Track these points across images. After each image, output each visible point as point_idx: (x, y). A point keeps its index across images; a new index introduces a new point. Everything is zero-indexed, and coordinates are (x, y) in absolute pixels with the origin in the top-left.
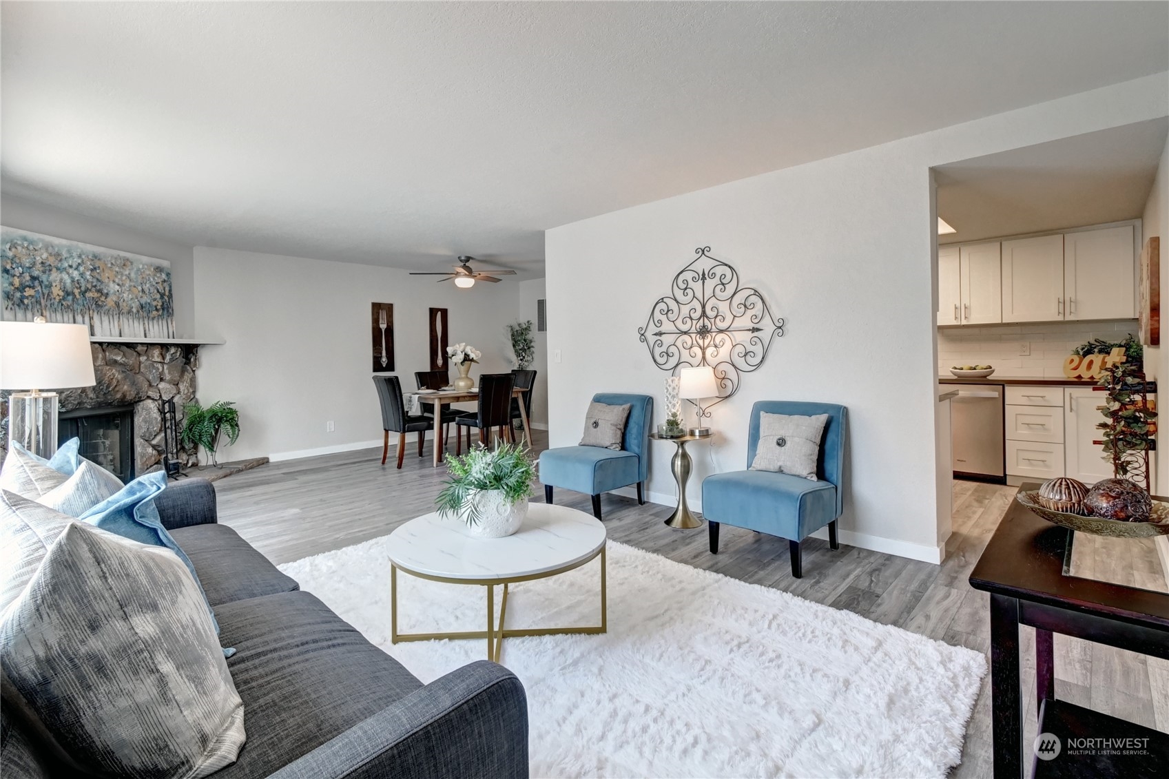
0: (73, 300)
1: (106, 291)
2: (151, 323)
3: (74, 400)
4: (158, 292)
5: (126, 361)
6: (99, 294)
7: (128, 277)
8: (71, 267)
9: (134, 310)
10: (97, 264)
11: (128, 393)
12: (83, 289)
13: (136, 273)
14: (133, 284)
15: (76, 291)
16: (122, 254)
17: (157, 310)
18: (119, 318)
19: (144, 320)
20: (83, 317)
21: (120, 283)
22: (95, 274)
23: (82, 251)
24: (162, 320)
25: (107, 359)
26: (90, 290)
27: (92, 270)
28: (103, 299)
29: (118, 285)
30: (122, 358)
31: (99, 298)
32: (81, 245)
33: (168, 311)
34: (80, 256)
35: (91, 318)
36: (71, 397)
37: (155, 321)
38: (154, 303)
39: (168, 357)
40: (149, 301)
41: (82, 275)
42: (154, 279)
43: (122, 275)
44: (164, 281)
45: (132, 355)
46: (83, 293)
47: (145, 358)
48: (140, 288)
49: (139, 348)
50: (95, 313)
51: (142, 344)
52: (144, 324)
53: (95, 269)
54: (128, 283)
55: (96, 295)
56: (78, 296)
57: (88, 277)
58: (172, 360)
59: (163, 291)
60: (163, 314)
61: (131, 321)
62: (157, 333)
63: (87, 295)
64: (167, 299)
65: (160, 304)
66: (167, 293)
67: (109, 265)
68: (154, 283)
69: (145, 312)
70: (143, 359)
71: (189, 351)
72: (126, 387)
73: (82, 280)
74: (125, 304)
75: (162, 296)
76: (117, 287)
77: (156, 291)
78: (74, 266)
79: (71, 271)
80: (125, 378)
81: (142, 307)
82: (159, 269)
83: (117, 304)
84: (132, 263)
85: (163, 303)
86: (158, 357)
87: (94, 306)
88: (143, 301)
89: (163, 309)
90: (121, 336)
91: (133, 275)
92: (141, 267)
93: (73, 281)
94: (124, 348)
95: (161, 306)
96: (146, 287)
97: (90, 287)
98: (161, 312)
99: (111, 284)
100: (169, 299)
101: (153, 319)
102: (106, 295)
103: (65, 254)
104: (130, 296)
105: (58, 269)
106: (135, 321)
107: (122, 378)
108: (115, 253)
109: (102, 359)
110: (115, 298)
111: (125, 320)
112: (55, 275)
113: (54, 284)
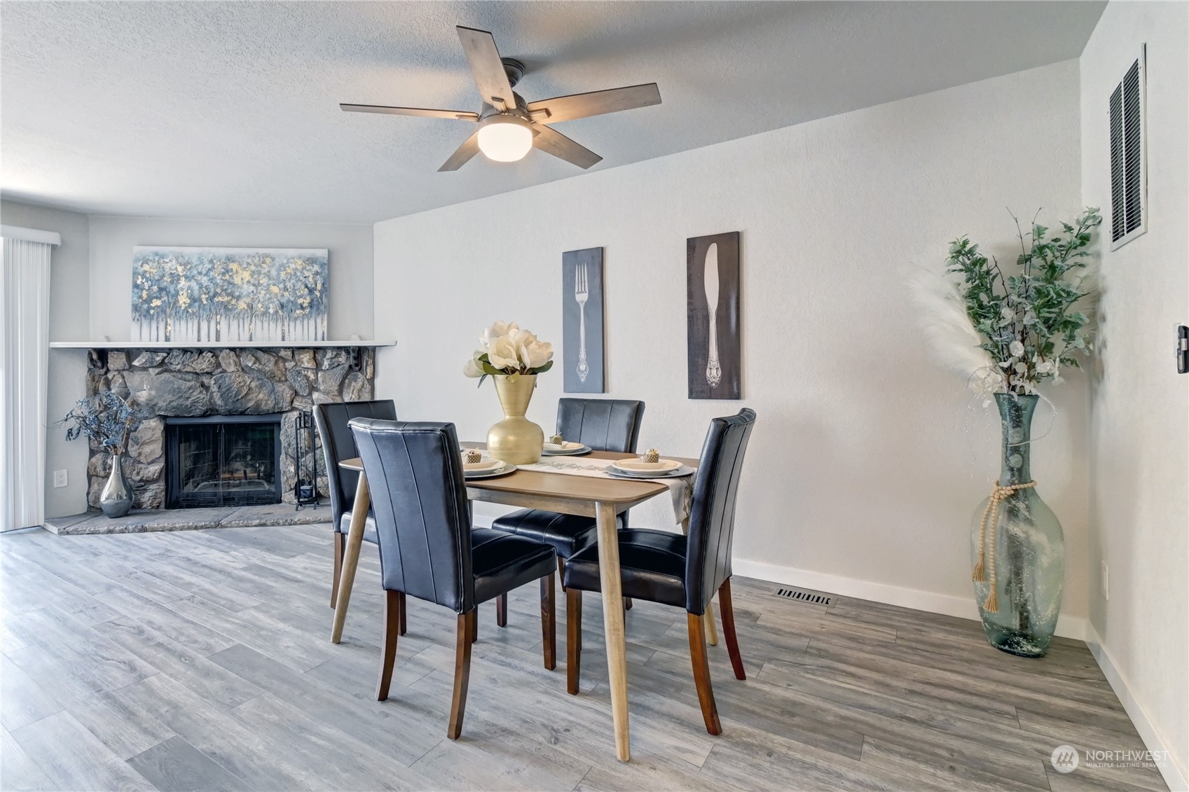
0: (199, 307)
1: (237, 294)
2: (292, 324)
3: (202, 406)
4: (306, 287)
5: (260, 367)
6: (230, 298)
7: (268, 275)
8: (200, 273)
9: (271, 311)
10: (231, 266)
11: (264, 403)
12: (211, 294)
13: (279, 270)
14: (271, 282)
15: (204, 297)
16: (261, 251)
17: (302, 308)
18: (251, 321)
19: (283, 322)
20: (209, 322)
21: (256, 283)
22: (227, 277)
23: (214, 256)
24: (309, 320)
25: (243, 364)
26: (220, 294)
27: (223, 274)
28: (234, 302)
29: (254, 285)
30: (254, 363)
31: (229, 302)
32: (213, 250)
33: (318, 309)
34: (211, 261)
35: (218, 323)
36: (197, 402)
37: (298, 322)
38: (300, 301)
39: (326, 364)
40: (292, 299)
41: (211, 280)
42: (302, 272)
43: (259, 273)
44: (317, 273)
45: (269, 361)
46: (211, 299)
47: (293, 364)
48: (281, 286)
49: (282, 353)
50: (223, 318)
51: (286, 348)
52: (283, 325)
53: (227, 271)
54: (264, 281)
55: (226, 299)
56: (205, 302)
57: (218, 281)
58: (332, 367)
59: (314, 286)
60: (310, 313)
61: (266, 324)
62: (303, 333)
63: (216, 299)
64: (318, 294)
65: (308, 300)
66: (319, 287)
67: (245, 266)
68: (301, 278)
69: (286, 309)
70: (290, 365)
71: (360, 357)
72: (261, 396)
73: (212, 285)
74: (260, 305)
75: (311, 291)
76: (252, 288)
77: (303, 287)
78: (204, 272)
79: (199, 278)
80: (261, 387)
81: (282, 306)
82: (312, 261)
83: (251, 307)
84: (273, 259)
85: (312, 300)
86: (309, 363)
87: (222, 310)
88: (284, 300)
89: (311, 307)
90: (251, 340)
91: (274, 273)
92: (285, 261)
93: (201, 287)
94: (260, 354)
95: (309, 303)
96: (289, 285)
97: (219, 290)
98: (307, 311)
99: (245, 286)
100: (321, 295)
101: (296, 319)
102: (238, 298)
103: (195, 261)
104: (268, 296)
105: (186, 277)
106: (271, 323)
107: (256, 386)
108: (252, 251)
109: (236, 365)
110: (248, 300)
111: (259, 323)
112: (183, 283)
113: (181, 293)
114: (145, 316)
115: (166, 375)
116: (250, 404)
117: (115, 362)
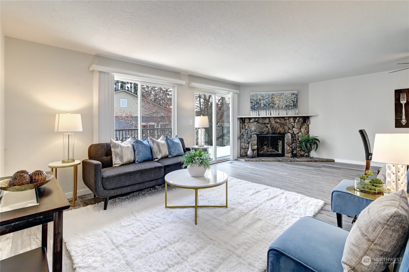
0: (266, 107)
1: (275, 103)
2: (289, 111)
4: (292, 101)
5: (281, 122)
6: (273, 104)
7: (282, 98)
8: (266, 98)
9: (284, 107)
10: (273, 96)
11: (281, 131)
12: (269, 104)
13: (285, 97)
14: (283, 100)
15: (267, 104)
16: (280, 92)
17: (291, 106)
18: (279, 110)
19: (287, 110)
20: (268, 111)
21: (280, 100)
22: (272, 99)
24: (293, 109)
25: (276, 121)
26: (271, 104)
27: (271, 98)
28: (274, 105)
29: (279, 101)
30: (279, 121)
31: (273, 105)
32: (269, 92)
33: (295, 106)
34: (268, 95)
35: (271, 111)
36: (265, 131)
37: (290, 110)
38: (291, 105)
39: (296, 121)
40: (289, 104)
41: (269, 100)
42: (291, 97)
43: (280, 98)
44: (295, 97)
45: (283, 120)
46: (269, 105)
47: (288, 121)
48: (286, 101)
49: (286, 118)
50: (272, 110)
51: (287, 117)
52: (287, 111)
53: (272, 98)
54: (282, 100)
55: (272, 105)
56: (267, 106)
57: (270, 100)
58: (298, 122)
59: (294, 101)
60: (294, 108)
61: (282, 111)
62: (291, 113)
63: (270, 105)
64: (295, 103)
65: (293, 104)
66: (296, 101)
67: (277, 96)
68: (291, 99)
69: (287, 107)
70: (287, 121)
71: (306, 119)
72: (281, 129)
73: (269, 101)
74: (281, 106)
75: (294, 102)
76: (279, 102)
77: (291, 101)
78: (267, 98)
79: (266, 100)
80: (281, 127)
81: (286, 106)
82: (293, 94)
83: (278, 106)
84: (283, 94)
85: (294, 104)
86: (292, 120)
87: (271, 108)
88: (287, 105)
89: (294, 106)
90: (279, 115)
91: (284, 98)
92: (287, 95)
93: (266, 102)
94: (280, 118)
95: (293, 105)
96: (288, 100)
97: (270, 103)
98: (293, 107)
99: (277, 101)
100: (296, 103)
101: (290, 109)
102: (275, 104)
103: (265, 96)
104: (282, 104)
105: (263, 100)
106: (284, 110)
107: (280, 127)
108: (278, 92)
109: (274, 121)
110: (278, 105)
111: (280, 111)
112: (262, 101)
113: (262, 104)
114: (254, 110)
115: (258, 124)
116: (278, 131)
117: (247, 121)
